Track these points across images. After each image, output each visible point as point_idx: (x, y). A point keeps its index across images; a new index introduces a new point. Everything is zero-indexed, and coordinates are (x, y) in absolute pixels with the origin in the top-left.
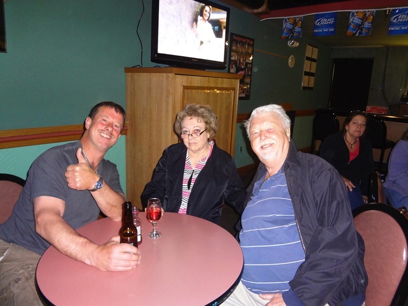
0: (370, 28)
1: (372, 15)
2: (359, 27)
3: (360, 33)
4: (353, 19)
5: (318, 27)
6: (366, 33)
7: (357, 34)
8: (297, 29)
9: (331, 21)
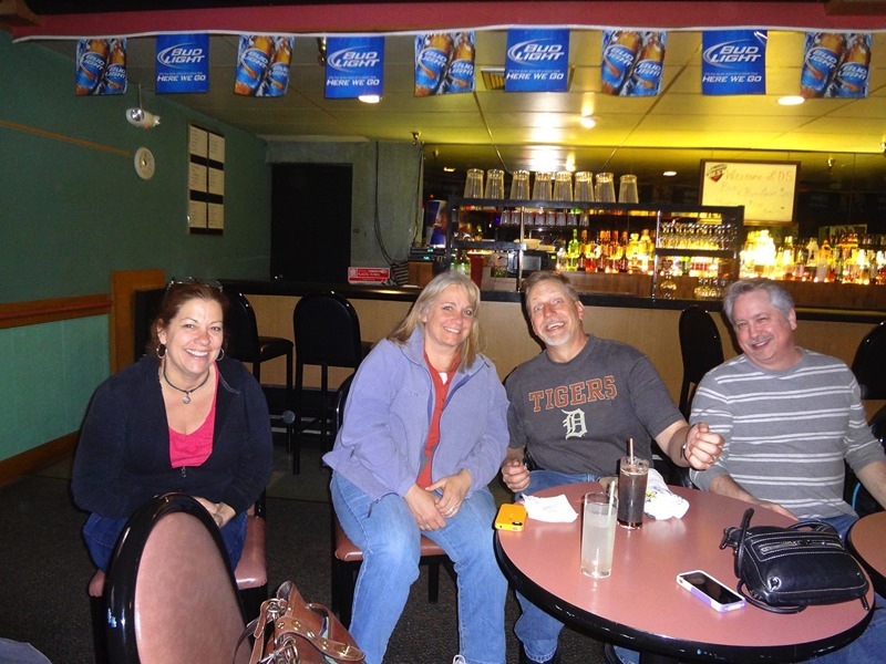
0: (285, 79)
1: (289, 48)
2: (262, 74)
3: (266, 90)
4: (247, 55)
5: (166, 70)
6: (278, 91)
7: (260, 93)
8: (116, 72)
9: (196, 55)
